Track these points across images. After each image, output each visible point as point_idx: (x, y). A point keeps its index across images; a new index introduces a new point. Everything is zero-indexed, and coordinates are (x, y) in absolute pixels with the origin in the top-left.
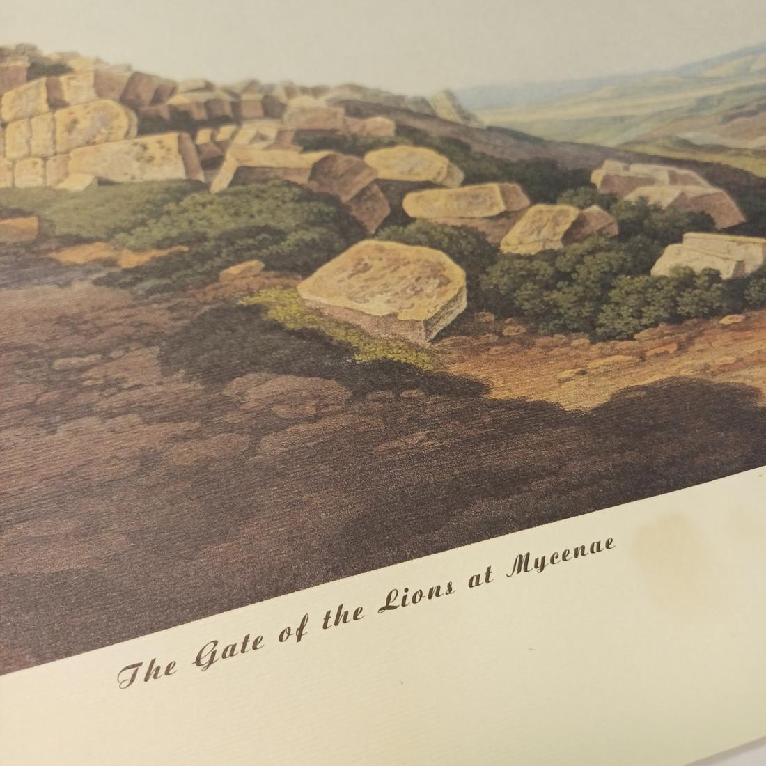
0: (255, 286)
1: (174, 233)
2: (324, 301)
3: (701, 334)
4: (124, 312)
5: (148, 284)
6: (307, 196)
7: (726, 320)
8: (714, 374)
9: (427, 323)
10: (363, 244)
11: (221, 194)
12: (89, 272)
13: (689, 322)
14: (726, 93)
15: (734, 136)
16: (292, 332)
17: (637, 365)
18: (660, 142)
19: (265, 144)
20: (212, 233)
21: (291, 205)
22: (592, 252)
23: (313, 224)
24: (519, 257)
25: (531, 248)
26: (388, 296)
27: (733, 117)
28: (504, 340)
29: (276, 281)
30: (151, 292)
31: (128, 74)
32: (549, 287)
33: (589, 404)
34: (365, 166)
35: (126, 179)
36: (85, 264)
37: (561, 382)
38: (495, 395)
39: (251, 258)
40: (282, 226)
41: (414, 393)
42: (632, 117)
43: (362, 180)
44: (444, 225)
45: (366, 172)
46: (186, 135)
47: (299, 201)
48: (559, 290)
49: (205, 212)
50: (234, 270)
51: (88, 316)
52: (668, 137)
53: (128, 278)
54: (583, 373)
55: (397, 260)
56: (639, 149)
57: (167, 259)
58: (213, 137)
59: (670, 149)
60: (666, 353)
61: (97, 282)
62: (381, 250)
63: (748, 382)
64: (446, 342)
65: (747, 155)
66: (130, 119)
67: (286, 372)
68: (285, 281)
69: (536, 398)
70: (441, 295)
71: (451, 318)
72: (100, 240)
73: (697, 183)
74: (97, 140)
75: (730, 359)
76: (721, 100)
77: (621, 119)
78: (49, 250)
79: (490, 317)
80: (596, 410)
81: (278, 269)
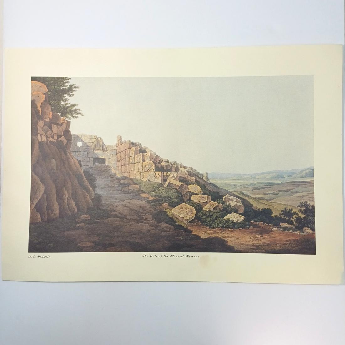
0: (166, 208)
1: (157, 194)
2: (175, 213)
3: (225, 231)
4: (149, 208)
5: (153, 204)
6: (178, 192)
7: (230, 229)
8: (223, 238)
9: (188, 220)
10: (183, 204)
11: (165, 188)
12: (145, 199)
13: (225, 228)
14: (257, 183)
15: (252, 194)
16: (169, 217)
17: (214, 233)
18: (238, 192)
19: (174, 178)
20: (163, 196)
21: (175, 193)
22: (216, 212)
23: (177, 198)
24: (205, 211)
25: (208, 210)
26: (183, 214)
27: (255, 189)
28: (197, 225)
29: (169, 208)
30: (153, 205)
31: (156, 155)
32: (207, 217)
33: (204, 238)
34: (188, 188)
35: (152, 181)
36: (144, 197)
37: (202, 233)
38: (193, 233)
39: (167, 203)
40: (172, 197)
41: (182, 231)
42: (237, 185)
43: (186, 191)
44: (196, 202)
45: (188, 189)
46: (162, 173)
47: (176, 193)
48: (209, 218)
49: (162, 191)
50: (164, 204)
51: (144, 207)
52: (241, 191)
53: (150, 202)
54: (205, 233)
55: (187, 208)
56: (234, 193)
57: (155, 199)
58: (166, 174)
59: (240, 194)
60: (219, 232)
61: (146, 201)
62: (185, 205)
63: (227, 240)
64: (189, 223)
65: (252, 199)
66: (154, 167)
67: (167, 223)
68: (171, 208)
69: (198, 235)
70: (191, 216)
71: (191, 220)
72: (147, 193)
73: (240, 203)
74: (149, 170)
75: (227, 236)
76: (255, 184)
77: (234, 185)
78: (140, 193)
79: (197, 221)
80: (205, 239)
81: (170, 206)
